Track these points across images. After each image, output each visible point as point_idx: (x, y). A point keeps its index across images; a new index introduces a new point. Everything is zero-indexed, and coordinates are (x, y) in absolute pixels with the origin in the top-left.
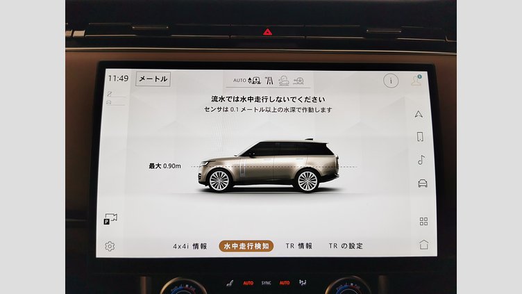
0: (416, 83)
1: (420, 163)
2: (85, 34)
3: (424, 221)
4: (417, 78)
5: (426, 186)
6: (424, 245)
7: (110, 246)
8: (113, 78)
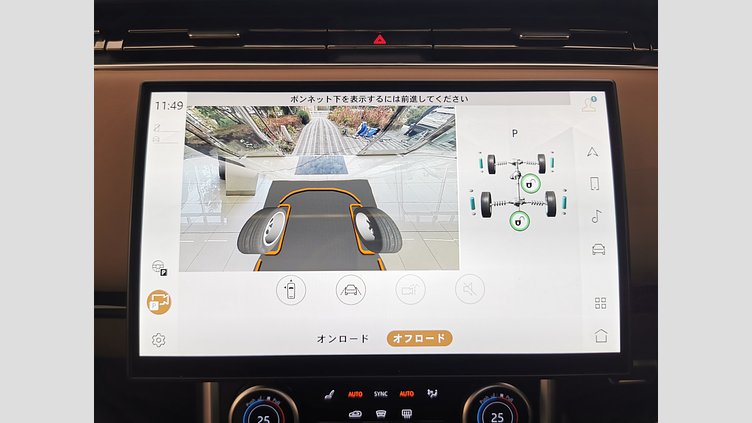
0: (589, 109)
1: (595, 220)
2: (123, 45)
3: (600, 303)
4: (590, 101)
5: (604, 253)
6: (601, 337)
7: (159, 339)
8: (161, 105)
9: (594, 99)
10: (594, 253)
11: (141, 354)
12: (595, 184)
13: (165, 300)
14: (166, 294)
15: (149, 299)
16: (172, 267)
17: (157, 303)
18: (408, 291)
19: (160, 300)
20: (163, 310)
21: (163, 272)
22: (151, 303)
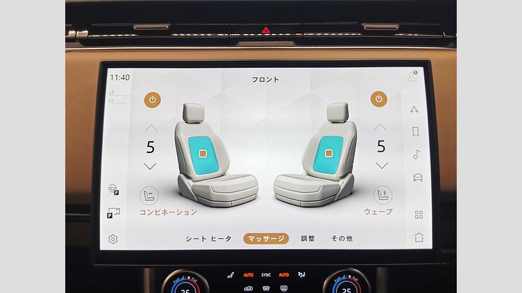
0: (412, 79)
1: (415, 157)
2: (88, 34)
3: (419, 215)
4: (413, 74)
5: (422, 180)
6: (419, 238)
7: (113, 238)
8: (115, 77)
9: (416, 73)
10: (415, 180)
12: (416, 132)
21: (116, 192)
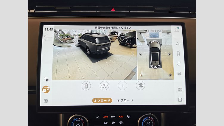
0: (176, 31)
1: (178, 65)
2: (35, 11)
3: (180, 90)
5: (181, 75)
6: (180, 100)
7: (46, 100)
8: (46, 29)
9: (178, 28)
10: (178, 75)
11: (41, 105)
12: (178, 54)
13: (48, 89)
14: (48, 87)
15: (43, 89)
16: (50, 79)
17: (45, 90)
18: (122, 86)
19: (46, 89)
20: (47, 92)
21: (47, 80)
22: (44, 90)
